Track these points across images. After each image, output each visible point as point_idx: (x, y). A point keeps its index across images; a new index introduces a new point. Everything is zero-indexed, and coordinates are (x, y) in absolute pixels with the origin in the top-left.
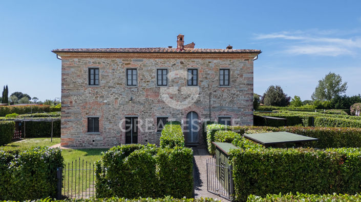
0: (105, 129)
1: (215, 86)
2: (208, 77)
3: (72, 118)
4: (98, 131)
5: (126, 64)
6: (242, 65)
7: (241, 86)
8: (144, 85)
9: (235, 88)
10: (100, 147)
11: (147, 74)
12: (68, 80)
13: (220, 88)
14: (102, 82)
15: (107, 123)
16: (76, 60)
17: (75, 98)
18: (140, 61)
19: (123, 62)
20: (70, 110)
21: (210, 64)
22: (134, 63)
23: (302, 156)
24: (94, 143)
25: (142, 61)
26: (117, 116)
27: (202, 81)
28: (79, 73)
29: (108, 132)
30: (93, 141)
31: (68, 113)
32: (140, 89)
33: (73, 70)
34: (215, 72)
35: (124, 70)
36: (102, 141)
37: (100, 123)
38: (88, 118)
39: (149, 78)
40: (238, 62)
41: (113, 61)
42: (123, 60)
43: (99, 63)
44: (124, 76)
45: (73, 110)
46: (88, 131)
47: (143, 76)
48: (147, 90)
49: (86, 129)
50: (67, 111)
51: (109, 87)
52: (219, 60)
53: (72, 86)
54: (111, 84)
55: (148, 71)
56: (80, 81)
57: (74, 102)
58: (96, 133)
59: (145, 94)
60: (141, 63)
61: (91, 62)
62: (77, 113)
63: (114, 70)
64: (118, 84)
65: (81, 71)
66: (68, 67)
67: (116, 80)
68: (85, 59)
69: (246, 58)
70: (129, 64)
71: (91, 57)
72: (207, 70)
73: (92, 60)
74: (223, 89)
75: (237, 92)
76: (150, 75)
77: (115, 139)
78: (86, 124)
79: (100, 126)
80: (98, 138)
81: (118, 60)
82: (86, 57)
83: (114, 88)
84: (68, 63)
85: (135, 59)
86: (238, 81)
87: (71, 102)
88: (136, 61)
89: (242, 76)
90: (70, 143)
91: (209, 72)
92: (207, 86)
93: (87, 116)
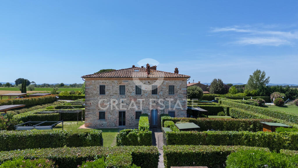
0: (108, 118)
1: (166, 94)
2: (163, 90)
3: (91, 112)
4: (105, 119)
5: (119, 83)
6: (181, 83)
7: (180, 94)
8: (129, 94)
9: (177, 96)
10: (106, 128)
11: (130, 88)
12: (89, 92)
13: (169, 96)
14: (107, 93)
15: (109, 115)
16: (93, 81)
17: (93, 101)
18: (127, 81)
19: (118, 82)
20: (90, 108)
21: (164, 83)
22: (124, 83)
23: (192, 134)
24: (102, 125)
25: (128, 81)
26: (114, 111)
27: (159, 92)
28: (95, 88)
29: (110, 120)
30: (102, 124)
31: (89, 109)
32: (127, 96)
33: (91, 86)
34: (167, 87)
35: (119, 86)
36: (106, 124)
37: (106, 115)
38: (99, 112)
39: (131, 90)
40: (178, 82)
41: (112, 81)
42: (118, 81)
43: (105, 83)
44: (118, 89)
45: (91, 108)
46: (99, 119)
47: (129, 89)
48: (131, 97)
49: (98, 118)
50: (88, 108)
51: (111, 96)
52: (168, 81)
53: (91, 95)
54: (111, 94)
55: (131, 87)
56: (95, 92)
57: (92, 104)
58: (104, 120)
59: (129, 99)
60: (127, 82)
61: (101, 82)
62: (94, 110)
63: (113, 86)
64: (115, 94)
65: (96, 87)
66: (89, 85)
67: (114, 91)
68: (98, 81)
69: (183, 80)
70: (121, 83)
71: (101, 80)
72: (162, 86)
73: (101, 81)
74: (171, 96)
75: (178, 97)
76: (132, 89)
77: (113, 123)
78: (98, 115)
79: (106, 116)
80: (105, 123)
81: (115, 81)
82: (98, 80)
83: (113, 96)
84: (89, 83)
85: (124, 80)
86: (179, 92)
87: (90, 104)
88: (125, 81)
89: (180, 89)
90: (90, 125)
91: (163, 87)
92: (162, 95)
93: (99, 111)
